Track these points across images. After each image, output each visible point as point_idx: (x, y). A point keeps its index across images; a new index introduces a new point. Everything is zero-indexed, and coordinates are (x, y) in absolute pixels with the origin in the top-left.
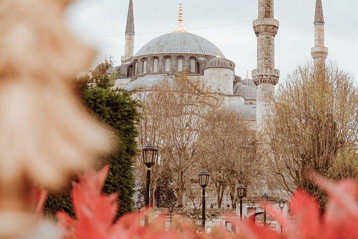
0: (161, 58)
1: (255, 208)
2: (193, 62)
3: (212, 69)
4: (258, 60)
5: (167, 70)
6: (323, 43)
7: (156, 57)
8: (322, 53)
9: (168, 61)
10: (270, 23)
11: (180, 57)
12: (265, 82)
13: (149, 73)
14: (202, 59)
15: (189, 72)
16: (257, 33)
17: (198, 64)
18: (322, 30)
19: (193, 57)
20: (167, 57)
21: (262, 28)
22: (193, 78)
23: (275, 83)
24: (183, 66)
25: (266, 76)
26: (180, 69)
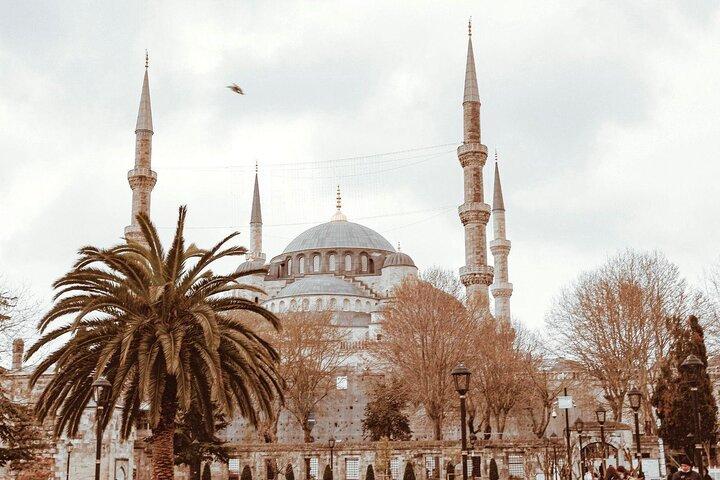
0: (323, 254)
1: (590, 438)
2: (364, 259)
3: (393, 268)
4: (467, 256)
5: (333, 268)
6: (504, 236)
7: (316, 253)
8: (504, 247)
9: (332, 257)
10: (482, 209)
11: (348, 252)
12: (478, 282)
13: (309, 273)
14: (378, 255)
15: (360, 272)
16: (465, 222)
17: (371, 261)
18: (503, 220)
19: (364, 253)
20: (331, 252)
21: (472, 215)
22: (367, 280)
23: (489, 283)
24: (352, 264)
25: (480, 274)
26: (348, 267)
